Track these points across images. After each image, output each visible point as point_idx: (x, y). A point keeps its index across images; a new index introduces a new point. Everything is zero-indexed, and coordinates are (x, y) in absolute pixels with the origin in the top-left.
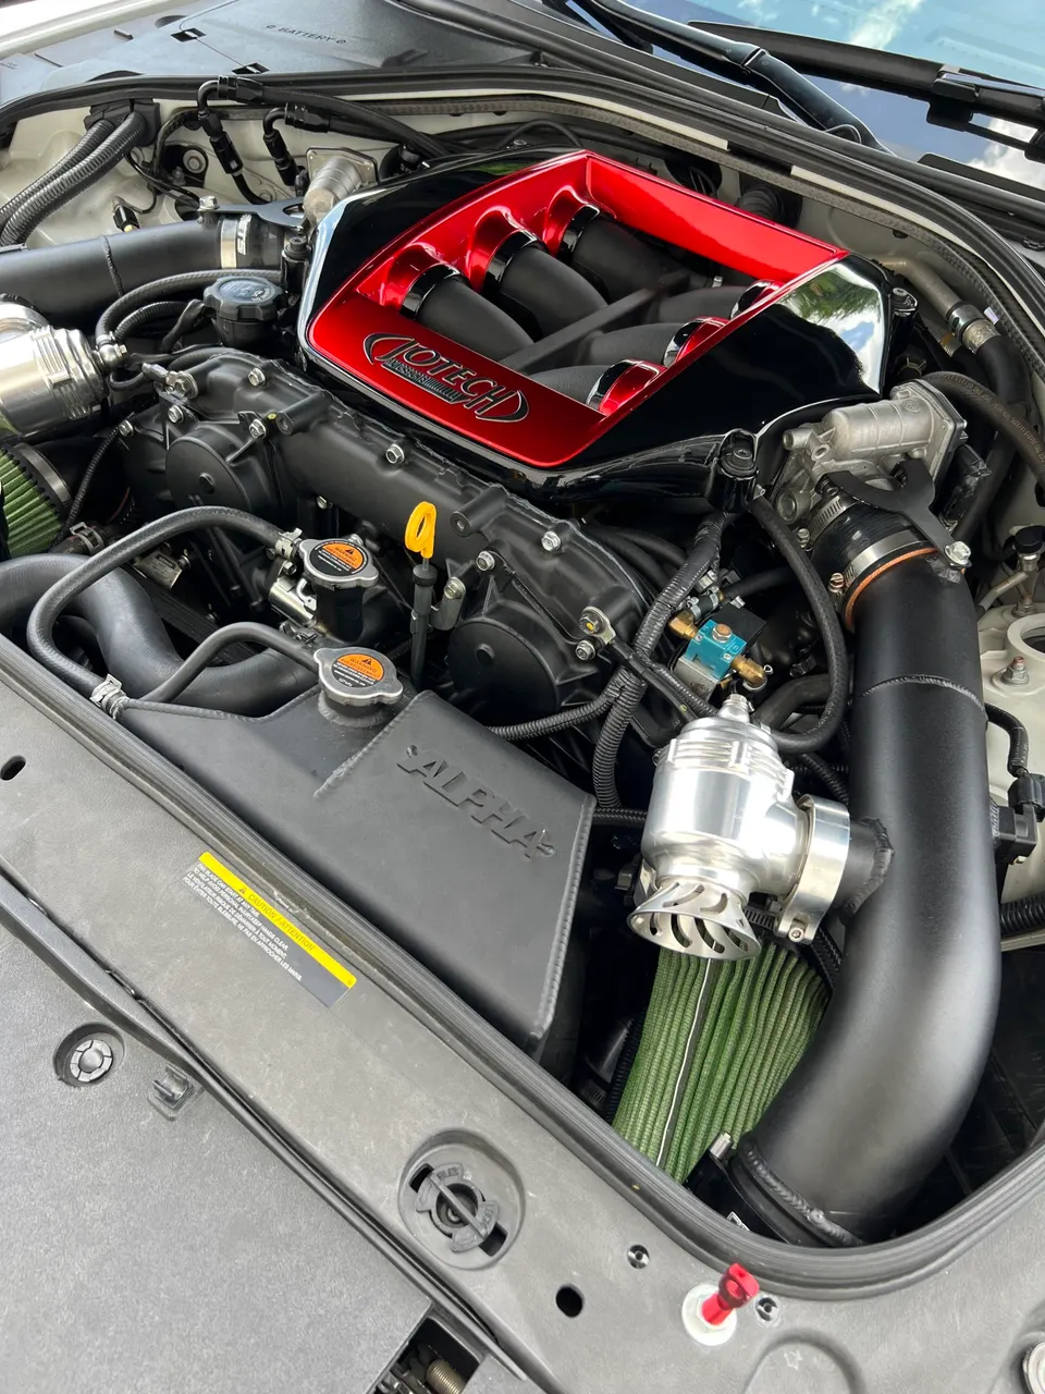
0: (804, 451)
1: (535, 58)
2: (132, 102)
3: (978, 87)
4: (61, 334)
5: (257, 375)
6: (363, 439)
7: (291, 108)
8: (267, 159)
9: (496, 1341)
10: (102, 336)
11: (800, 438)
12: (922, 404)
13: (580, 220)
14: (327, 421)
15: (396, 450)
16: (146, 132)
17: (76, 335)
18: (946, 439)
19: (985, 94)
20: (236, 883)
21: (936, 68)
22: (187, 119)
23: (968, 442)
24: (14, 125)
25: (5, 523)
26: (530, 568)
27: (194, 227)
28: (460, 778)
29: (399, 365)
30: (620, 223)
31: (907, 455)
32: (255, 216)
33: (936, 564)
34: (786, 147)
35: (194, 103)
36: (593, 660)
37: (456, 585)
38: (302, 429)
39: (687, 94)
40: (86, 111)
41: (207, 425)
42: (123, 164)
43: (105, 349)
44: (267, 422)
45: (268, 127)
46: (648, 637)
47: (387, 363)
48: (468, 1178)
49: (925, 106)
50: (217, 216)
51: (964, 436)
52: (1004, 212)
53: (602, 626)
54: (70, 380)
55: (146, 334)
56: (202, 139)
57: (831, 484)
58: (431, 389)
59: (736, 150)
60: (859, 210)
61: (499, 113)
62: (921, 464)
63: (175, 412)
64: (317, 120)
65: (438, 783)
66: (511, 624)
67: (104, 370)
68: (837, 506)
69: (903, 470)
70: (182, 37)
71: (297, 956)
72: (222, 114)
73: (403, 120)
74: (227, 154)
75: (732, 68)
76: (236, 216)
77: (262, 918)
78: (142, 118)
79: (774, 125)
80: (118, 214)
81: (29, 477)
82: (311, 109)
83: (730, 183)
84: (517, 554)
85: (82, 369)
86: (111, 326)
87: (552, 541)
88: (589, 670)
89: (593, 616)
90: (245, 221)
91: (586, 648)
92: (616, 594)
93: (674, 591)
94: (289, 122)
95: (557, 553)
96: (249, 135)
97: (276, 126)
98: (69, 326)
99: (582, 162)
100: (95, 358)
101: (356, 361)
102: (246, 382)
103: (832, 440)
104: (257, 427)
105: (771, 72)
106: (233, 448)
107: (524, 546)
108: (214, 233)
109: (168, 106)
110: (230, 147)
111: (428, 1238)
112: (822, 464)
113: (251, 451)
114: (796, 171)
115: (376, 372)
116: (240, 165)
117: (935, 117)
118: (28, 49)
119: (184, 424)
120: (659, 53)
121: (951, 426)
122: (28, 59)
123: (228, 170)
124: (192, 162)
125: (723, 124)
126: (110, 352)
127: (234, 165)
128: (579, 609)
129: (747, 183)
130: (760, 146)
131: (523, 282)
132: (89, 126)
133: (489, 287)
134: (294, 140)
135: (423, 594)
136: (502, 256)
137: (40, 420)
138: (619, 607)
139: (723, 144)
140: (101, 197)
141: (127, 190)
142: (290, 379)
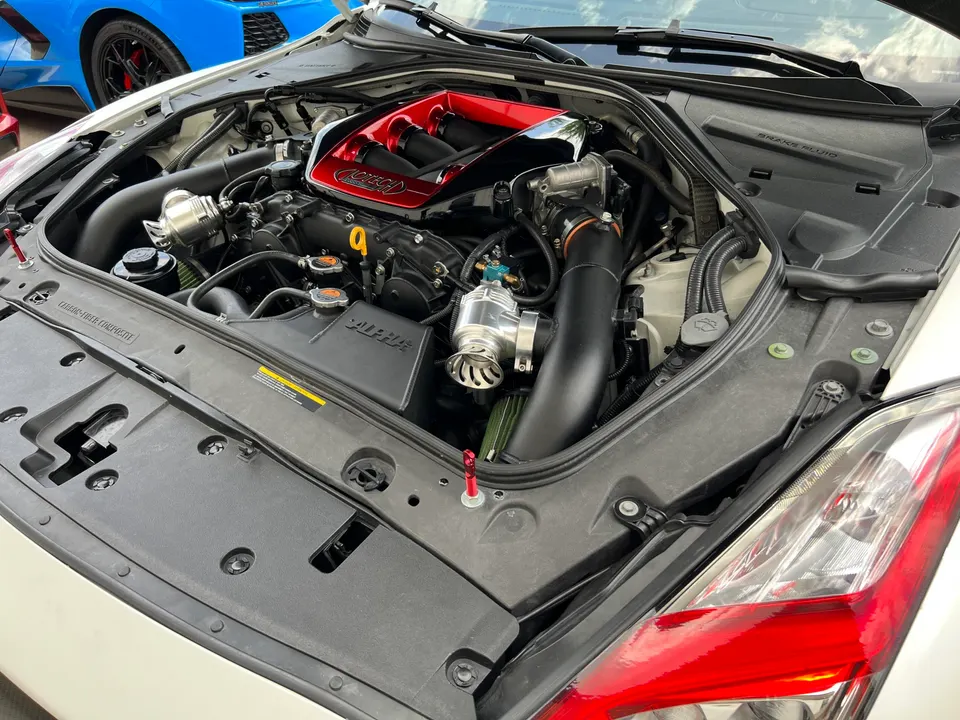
0: (536, 188)
1: (424, 57)
2: (235, 104)
3: (636, 34)
4: (203, 198)
5: (289, 197)
6: (336, 214)
7: (308, 94)
8: (300, 121)
9: (382, 518)
10: (222, 199)
11: (533, 184)
12: (592, 162)
13: (447, 121)
14: (320, 209)
15: (350, 215)
16: (242, 116)
17: (209, 198)
18: (604, 174)
19: (640, 36)
20: (275, 376)
21: (615, 29)
22: (260, 108)
23: (619, 175)
24: (181, 122)
25: (179, 282)
26: (411, 253)
27: (264, 149)
28: (373, 327)
29: (351, 181)
30: (467, 120)
31: (590, 186)
32: (291, 140)
33: (598, 224)
34: (541, 73)
35: (263, 100)
36: (442, 288)
37: (381, 268)
38: (308, 215)
39: (493, 59)
40: (214, 111)
41: (269, 224)
42: (231, 132)
43: (223, 203)
44: (293, 215)
45: (298, 105)
46: (466, 273)
47: (345, 181)
48: (374, 468)
49: (616, 47)
50: (274, 142)
51: (614, 172)
52: (643, 82)
53: (442, 268)
54: (206, 217)
55: (242, 195)
56: (269, 116)
57: (552, 201)
58: (364, 187)
59: (518, 79)
60: (587, 95)
61: (409, 83)
62: (597, 189)
63: (254, 222)
64: (320, 98)
65: (362, 330)
66: (404, 278)
67: (222, 212)
68: (556, 211)
69: (588, 192)
70: (260, 76)
71: (300, 397)
72: (277, 103)
73: (366, 93)
74: (281, 120)
75: (518, 46)
76: (282, 141)
77: (285, 386)
78: (240, 110)
79: (532, 64)
80: (230, 151)
81: (191, 270)
82: (317, 94)
83: (524, 96)
84: (405, 248)
85: (213, 212)
86: (226, 194)
87: (419, 238)
88: (442, 293)
89: (438, 265)
90: (287, 143)
91: (438, 281)
92: (451, 256)
93: (476, 252)
94: (308, 101)
95: (422, 243)
96: (291, 111)
97: (302, 104)
98: (206, 195)
99: (446, 95)
100: (218, 208)
101: (330, 181)
102: (285, 202)
103: (549, 182)
104: (289, 217)
105: (536, 44)
106: (280, 231)
107: (407, 243)
108: (272, 151)
109: (252, 103)
110: (282, 116)
111: (355, 488)
112: (546, 193)
113: (288, 231)
114: (547, 82)
115: (339, 184)
116: (287, 125)
117: (621, 51)
118: (187, 92)
119: (259, 226)
120: (488, 46)
121: (604, 168)
122: (189, 95)
123: (282, 127)
124: (265, 127)
125: (513, 69)
126: (225, 203)
127: (284, 125)
128: (431, 265)
129: (530, 93)
130: (528, 75)
131: (416, 148)
132: (215, 117)
133: (398, 150)
134: (310, 108)
135: (366, 275)
136: (403, 137)
137: (193, 238)
138: (452, 262)
139: (512, 77)
140: (222, 148)
141: (235, 143)
142: (304, 197)
